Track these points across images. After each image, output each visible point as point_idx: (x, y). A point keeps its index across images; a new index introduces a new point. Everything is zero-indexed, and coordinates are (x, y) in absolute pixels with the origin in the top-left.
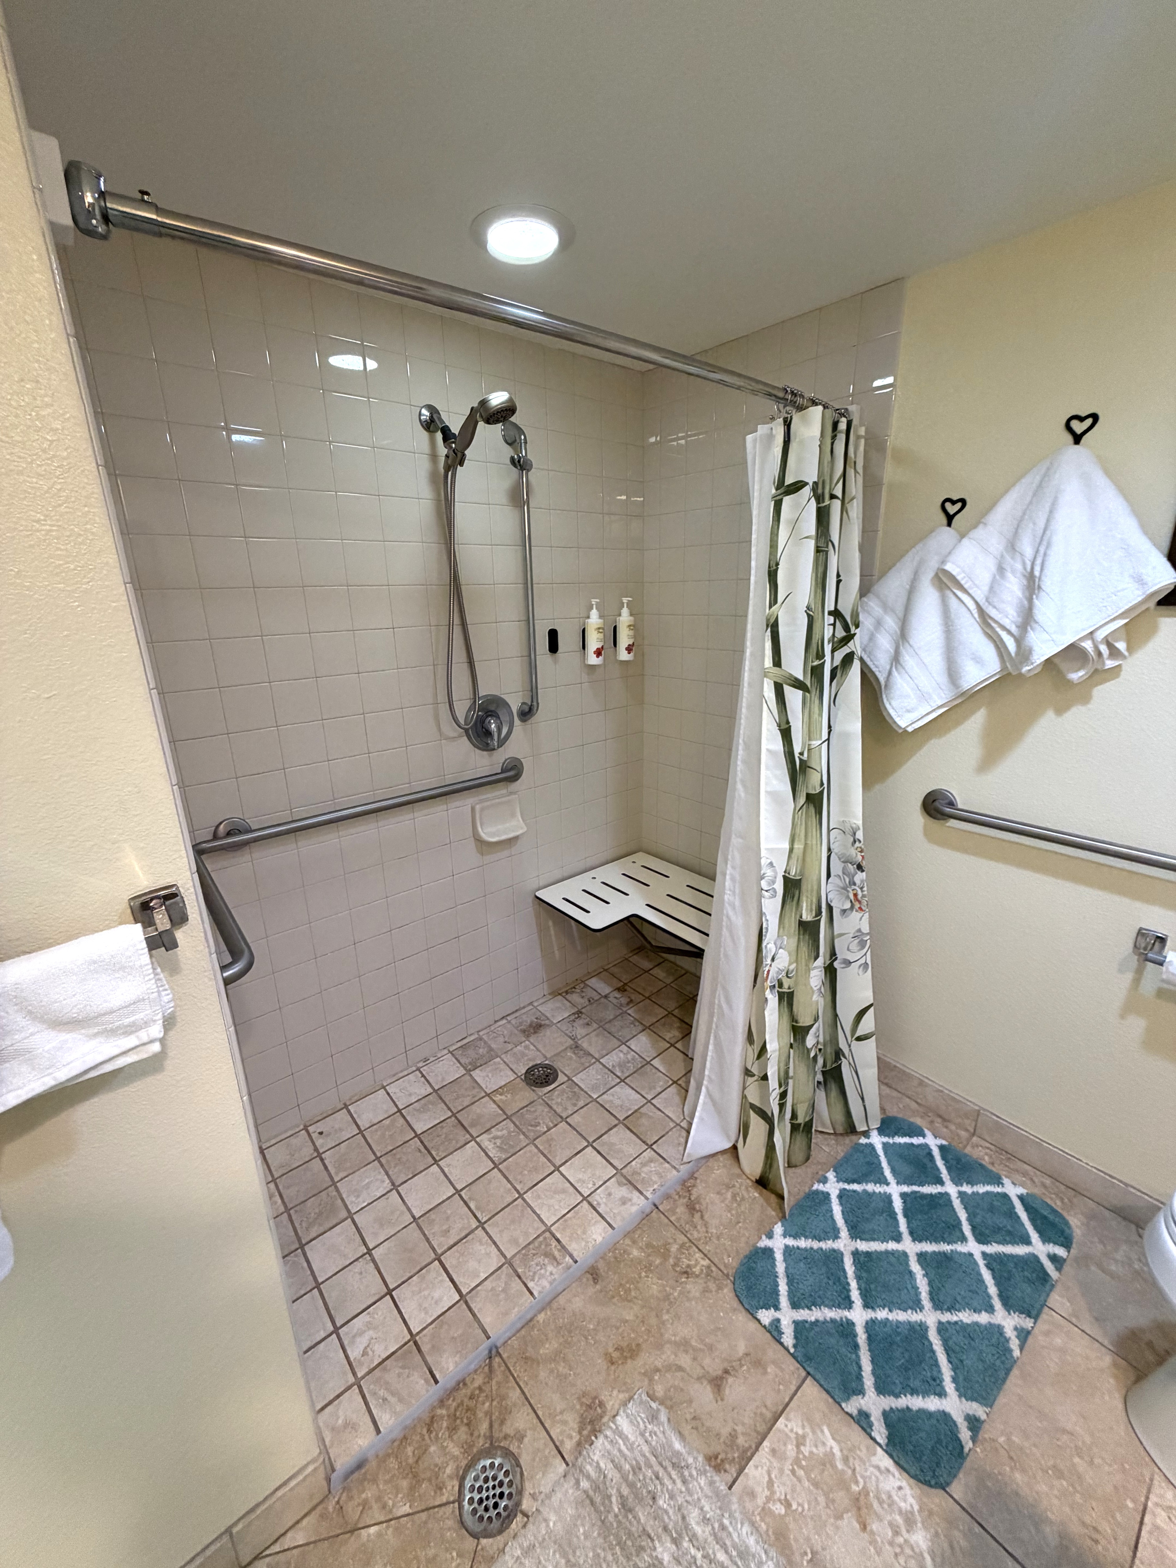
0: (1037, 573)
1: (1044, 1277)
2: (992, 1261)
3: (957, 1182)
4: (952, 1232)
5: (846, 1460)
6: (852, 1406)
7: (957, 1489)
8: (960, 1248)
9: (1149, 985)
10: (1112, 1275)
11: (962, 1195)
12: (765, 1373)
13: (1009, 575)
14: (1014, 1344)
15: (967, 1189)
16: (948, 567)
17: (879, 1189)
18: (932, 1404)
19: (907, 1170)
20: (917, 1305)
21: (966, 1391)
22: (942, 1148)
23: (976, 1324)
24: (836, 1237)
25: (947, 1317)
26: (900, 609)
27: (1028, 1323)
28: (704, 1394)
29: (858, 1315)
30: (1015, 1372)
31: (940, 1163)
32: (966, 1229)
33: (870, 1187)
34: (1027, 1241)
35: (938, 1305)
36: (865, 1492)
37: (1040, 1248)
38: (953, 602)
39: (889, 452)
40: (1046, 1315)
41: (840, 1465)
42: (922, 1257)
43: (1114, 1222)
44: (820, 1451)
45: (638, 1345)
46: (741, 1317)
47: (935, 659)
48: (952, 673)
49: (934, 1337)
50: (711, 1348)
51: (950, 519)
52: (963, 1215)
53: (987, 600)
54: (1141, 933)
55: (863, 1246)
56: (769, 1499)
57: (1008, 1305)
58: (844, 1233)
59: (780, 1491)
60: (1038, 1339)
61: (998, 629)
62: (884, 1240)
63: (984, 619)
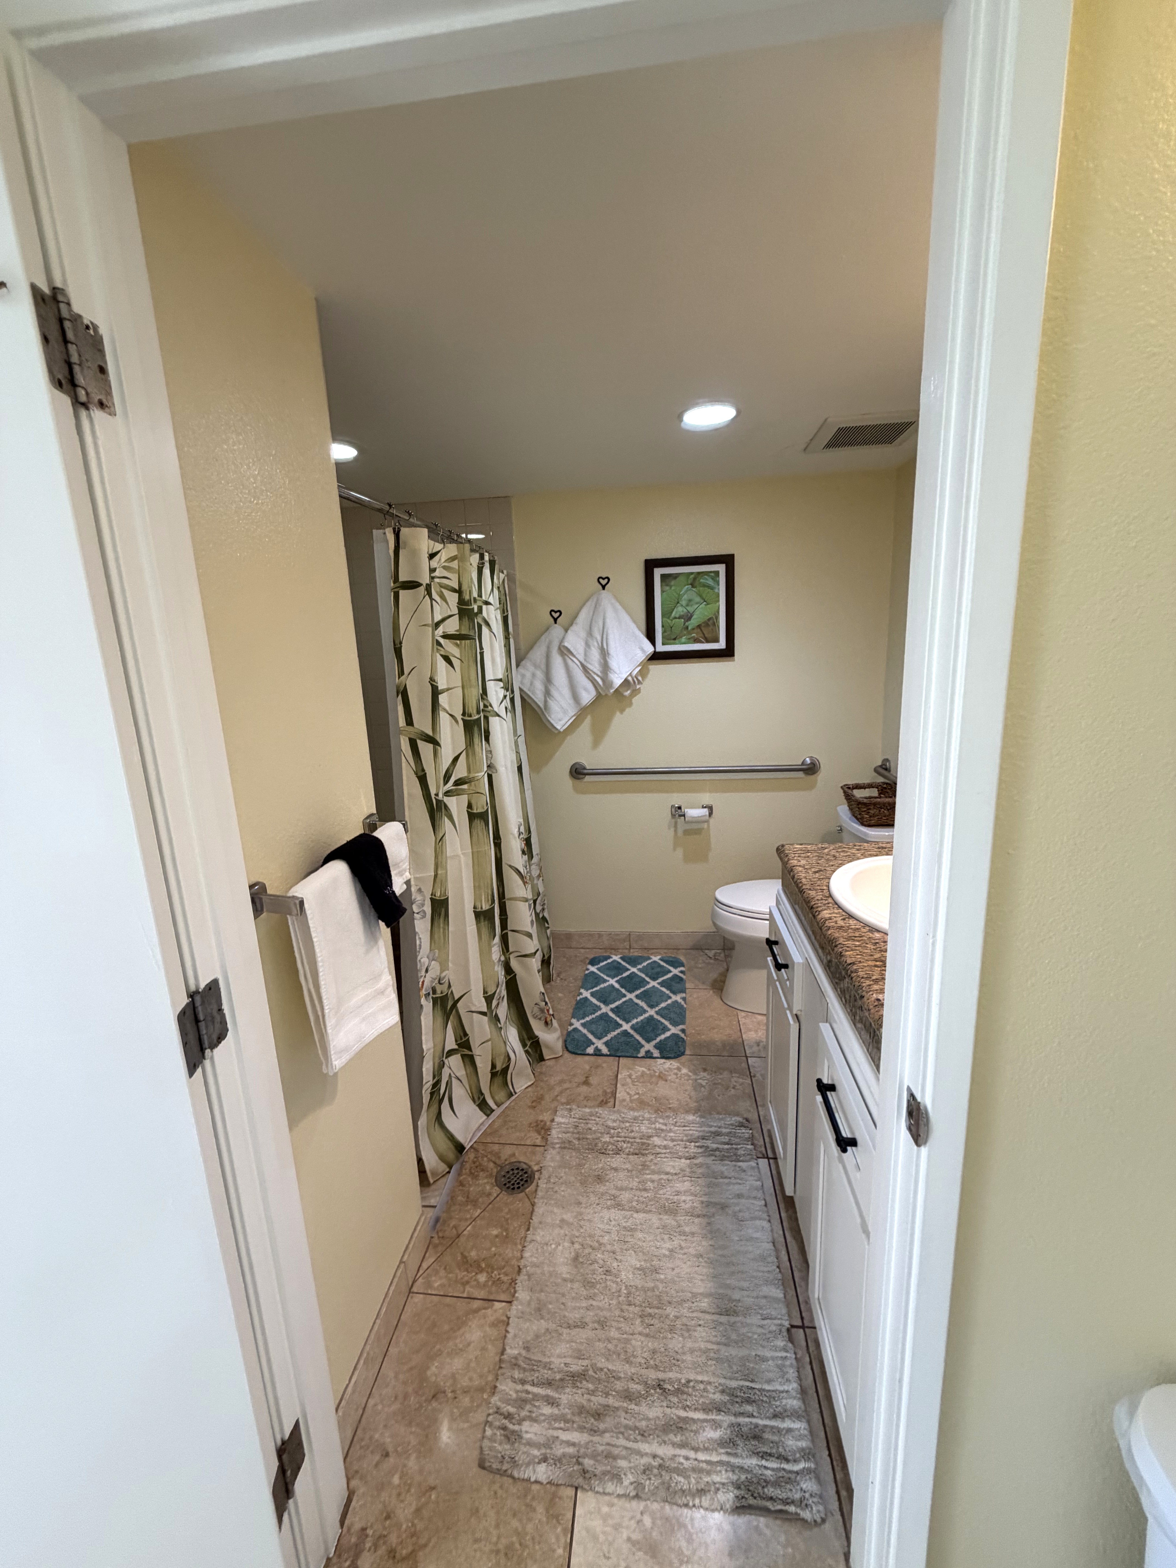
0: (605, 646)
1: (681, 979)
2: (662, 984)
3: (634, 966)
4: (643, 982)
5: (649, 1070)
6: (642, 1053)
7: (688, 1052)
8: (648, 986)
9: (681, 829)
10: (700, 968)
11: (639, 970)
12: (603, 1067)
13: (593, 648)
14: (683, 1003)
15: (640, 967)
16: (566, 644)
17: (606, 985)
18: (668, 1034)
19: (613, 973)
20: (645, 1011)
21: (675, 1024)
22: (621, 958)
23: (668, 1005)
24: (600, 1009)
25: (657, 1009)
26: (543, 666)
27: (684, 995)
28: (584, 1089)
29: (626, 1027)
30: (687, 1012)
31: (624, 963)
32: (647, 979)
33: (602, 986)
34: (670, 971)
35: (652, 1007)
36: (661, 1072)
37: (675, 971)
38: (569, 662)
39: (517, 583)
40: (687, 991)
41: (648, 1072)
42: (637, 997)
43: (693, 952)
44: (639, 1073)
45: (542, 1095)
46: (579, 1059)
47: (566, 692)
48: (575, 697)
49: (656, 1016)
50: (574, 1075)
51: (555, 620)
52: (643, 976)
53: (585, 660)
54: (672, 806)
55: (613, 1006)
56: (630, 1097)
57: (674, 993)
58: (602, 1006)
59: (632, 1093)
60: (689, 999)
61: (592, 674)
62: (620, 999)
63: (585, 669)
